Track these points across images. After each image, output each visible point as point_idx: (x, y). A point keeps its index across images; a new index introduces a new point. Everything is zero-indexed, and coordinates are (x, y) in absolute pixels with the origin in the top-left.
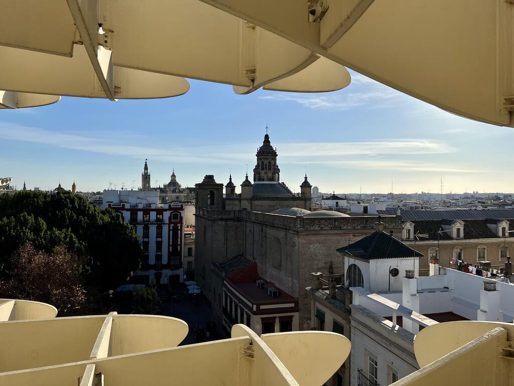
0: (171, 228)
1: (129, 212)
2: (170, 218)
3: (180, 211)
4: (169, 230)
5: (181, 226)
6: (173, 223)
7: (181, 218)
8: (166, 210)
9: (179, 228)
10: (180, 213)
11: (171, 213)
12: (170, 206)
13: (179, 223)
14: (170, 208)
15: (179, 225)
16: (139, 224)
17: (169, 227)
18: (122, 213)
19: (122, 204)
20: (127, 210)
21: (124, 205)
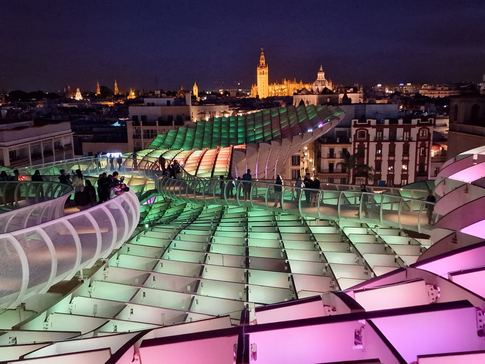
0: (419, 146)
1: (375, 129)
2: (418, 135)
3: (428, 127)
4: (417, 148)
5: (429, 144)
6: (420, 141)
7: (429, 134)
8: (414, 126)
9: (427, 146)
10: (429, 129)
11: (419, 130)
12: (418, 121)
13: (427, 140)
14: (419, 124)
15: (427, 142)
16: (386, 141)
17: (417, 144)
18: (367, 131)
19: (367, 120)
20: (373, 127)
21: (369, 122)
